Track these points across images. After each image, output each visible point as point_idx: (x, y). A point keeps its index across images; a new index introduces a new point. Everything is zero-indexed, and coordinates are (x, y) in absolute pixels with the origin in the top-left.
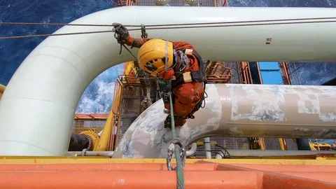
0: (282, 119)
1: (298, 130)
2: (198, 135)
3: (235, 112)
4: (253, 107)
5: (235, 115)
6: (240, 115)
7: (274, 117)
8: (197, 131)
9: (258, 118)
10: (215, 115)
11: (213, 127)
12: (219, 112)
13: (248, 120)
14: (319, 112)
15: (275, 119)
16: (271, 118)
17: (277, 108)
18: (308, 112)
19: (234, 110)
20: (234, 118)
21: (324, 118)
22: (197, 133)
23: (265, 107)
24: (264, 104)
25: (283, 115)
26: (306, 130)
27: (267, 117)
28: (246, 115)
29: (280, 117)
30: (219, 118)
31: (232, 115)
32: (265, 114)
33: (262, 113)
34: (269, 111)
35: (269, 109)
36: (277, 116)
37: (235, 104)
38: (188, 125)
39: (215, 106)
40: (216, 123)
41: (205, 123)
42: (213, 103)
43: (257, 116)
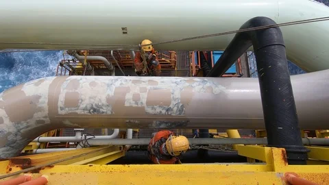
0: (109, 113)
1: (130, 122)
2: (29, 128)
3: (62, 106)
4: (80, 101)
5: (62, 109)
6: (67, 109)
7: (101, 110)
8: (25, 125)
9: (86, 112)
10: (40, 109)
11: (43, 122)
12: (45, 106)
13: (76, 114)
14: (145, 105)
15: (103, 112)
16: (98, 111)
17: (104, 102)
18: (134, 105)
19: (60, 104)
20: (60, 112)
21: (149, 110)
22: (27, 127)
23: (92, 100)
24: (90, 98)
25: (110, 108)
27: (95, 110)
28: (73, 109)
29: (107, 110)
30: (47, 112)
31: (59, 109)
32: (92, 108)
33: (89, 107)
34: (96, 105)
35: (96, 102)
36: (104, 110)
37: (62, 98)
38: (11, 120)
39: (40, 100)
40: (45, 117)
41: (31, 117)
42: (39, 97)
43: (84, 109)
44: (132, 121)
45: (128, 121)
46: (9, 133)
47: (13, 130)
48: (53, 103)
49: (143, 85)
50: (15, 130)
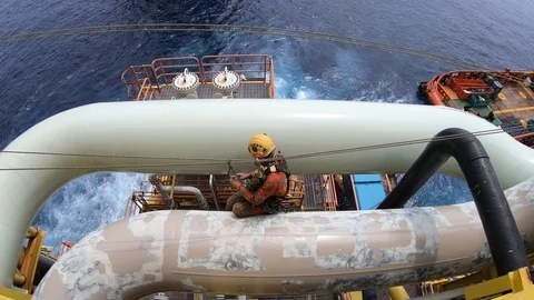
0: (257, 268)
1: (288, 283)
2: (134, 286)
3: (184, 255)
4: (212, 249)
5: (183, 260)
6: (191, 260)
7: (244, 264)
8: (129, 279)
9: (220, 267)
10: (153, 258)
11: (154, 277)
12: (160, 254)
13: (205, 269)
14: (314, 254)
15: (247, 268)
16: (240, 266)
17: (249, 251)
18: (298, 256)
19: (181, 252)
20: (181, 265)
21: (322, 263)
22: (131, 283)
23: (231, 248)
24: (229, 244)
25: (259, 261)
26: (299, 282)
27: (234, 264)
28: (200, 260)
29: (254, 265)
30: (160, 264)
31: (179, 261)
32: (230, 260)
33: (225, 258)
34: (236, 256)
35: (237, 252)
36: (249, 263)
37: (184, 243)
38: (115, 270)
39: (154, 244)
40: (157, 271)
41: (139, 269)
42: (151, 240)
43: (217, 263)
44: (292, 281)
45: (285, 282)
46: (110, 289)
47: (114, 285)
48: (171, 249)
49: (307, 224)
50: (117, 286)
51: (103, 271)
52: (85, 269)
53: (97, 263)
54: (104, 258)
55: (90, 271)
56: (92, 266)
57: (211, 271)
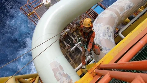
4: (124, 7)
5: (121, 13)
7: (131, 6)
9: (127, 10)
10: (115, 18)
12: (116, 16)
13: (125, 12)
17: (130, 3)
19: (119, 12)
20: (121, 15)
23: (127, 5)
24: (125, 4)
25: (133, 4)
27: (129, 7)
28: (123, 11)
29: (132, 5)
30: (117, 18)
33: (127, 7)
34: (129, 5)
37: (118, 10)
42: (112, 15)
43: (126, 9)
48: (117, 13)
51: (110, 29)
52: (107, 31)
53: (108, 28)
54: (108, 26)
55: (108, 31)
56: (107, 30)
57: (127, 12)
